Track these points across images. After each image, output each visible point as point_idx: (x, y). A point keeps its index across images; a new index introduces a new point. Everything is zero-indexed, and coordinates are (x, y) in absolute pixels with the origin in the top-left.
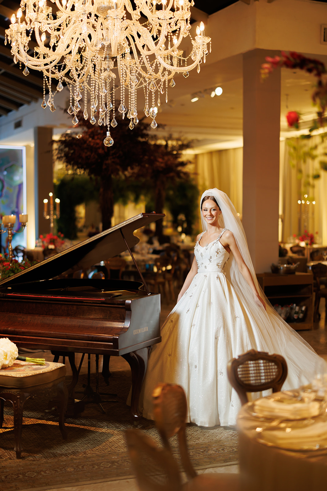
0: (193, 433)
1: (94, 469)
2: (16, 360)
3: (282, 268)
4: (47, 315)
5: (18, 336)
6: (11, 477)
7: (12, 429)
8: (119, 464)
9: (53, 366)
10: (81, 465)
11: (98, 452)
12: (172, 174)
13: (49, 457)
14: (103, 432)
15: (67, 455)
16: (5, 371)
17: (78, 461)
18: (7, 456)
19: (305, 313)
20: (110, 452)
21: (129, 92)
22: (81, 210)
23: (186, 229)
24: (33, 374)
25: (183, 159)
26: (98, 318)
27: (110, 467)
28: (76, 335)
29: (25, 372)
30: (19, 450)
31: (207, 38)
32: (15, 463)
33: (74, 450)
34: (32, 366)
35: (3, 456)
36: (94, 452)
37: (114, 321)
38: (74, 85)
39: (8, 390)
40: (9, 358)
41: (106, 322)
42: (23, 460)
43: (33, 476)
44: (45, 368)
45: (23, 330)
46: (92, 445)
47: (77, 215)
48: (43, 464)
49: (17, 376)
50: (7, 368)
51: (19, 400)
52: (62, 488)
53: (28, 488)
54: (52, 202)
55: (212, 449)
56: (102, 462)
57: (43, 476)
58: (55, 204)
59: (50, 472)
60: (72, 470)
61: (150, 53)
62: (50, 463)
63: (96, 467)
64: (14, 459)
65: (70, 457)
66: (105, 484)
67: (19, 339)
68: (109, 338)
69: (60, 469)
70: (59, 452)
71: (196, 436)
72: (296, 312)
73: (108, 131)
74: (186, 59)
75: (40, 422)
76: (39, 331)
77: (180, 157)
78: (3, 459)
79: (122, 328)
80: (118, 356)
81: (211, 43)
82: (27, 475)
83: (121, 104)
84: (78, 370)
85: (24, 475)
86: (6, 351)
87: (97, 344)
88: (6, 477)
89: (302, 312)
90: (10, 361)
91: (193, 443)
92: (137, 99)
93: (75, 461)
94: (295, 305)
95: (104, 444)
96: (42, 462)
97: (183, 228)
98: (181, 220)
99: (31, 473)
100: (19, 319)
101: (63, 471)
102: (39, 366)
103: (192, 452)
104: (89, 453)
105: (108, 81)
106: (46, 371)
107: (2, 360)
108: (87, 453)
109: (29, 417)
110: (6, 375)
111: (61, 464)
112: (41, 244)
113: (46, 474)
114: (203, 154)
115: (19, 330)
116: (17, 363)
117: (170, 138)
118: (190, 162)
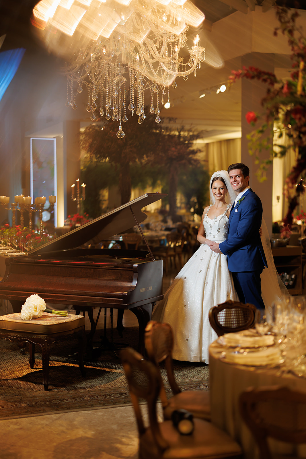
0: (189, 374)
1: (107, 398)
2: (44, 313)
3: (274, 241)
4: (69, 277)
5: (46, 294)
6: (40, 403)
7: (42, 370)
8: (126, 395)
9: (74, 317)
10: (96, 395)
11: (111, 386)
12: (183, 161)
13: (70, 390)
14: (116, 372)
15: (85, 389)
16: (36, 320)
17: (93, 393)
18: (37, 389)
19: (295, 280)
20: (120, 387)
21: (137, 93)
22: (105, 194)
23: (197, 209)
24: (58, 323)
25: (194, 148)
26: (111, 279)
27: (119, 397)
28: (93, 293)
29: (51, 321)
30: (46, 384)
31: (201, 48)
32: (43, 393)
33: (91, 385)
34: (57, 317)
35: (34, 389)
36: (107, 386)
37: (124, 282)
38: (92, 88)
39: (38, 336)
40: (38, 310)
41: (117, 282)
42: (49, 391)
43: (57, 403)
44: (68, 318)
45: (50, 289)
46: (105, 381)
47: (101, 198)
48: (65, 394)
49: (45, 324)
50: (37, 318)
51: (46, 343)
52: (80, 412)
53: (54, 411)
54: (78, 186)
55: (203, 385)
56: (113, 394)
57: (65, 403)
58: (81, 188)
59: (71, 400)
60: (89, 399)
61: (154, 61)
62: (71, 394)
63: (108, 397)
64: (42, 391)
65: (87, 390)
66: (115, 409)
67: (47, 296)
68: (119, 295)
69: (79, 398)
70: (78, 386)
71: (191, 376)
72: (286, 279)
73: (120, 126)
74: (185, 65)
75: (64, 364)
76: (64, 290)
77: (191, 146)
78: (34, 390)
79: (130, 286)
80: (127, 309)
81: (205, 52)
82: (52, 402)
83: (131, 103)
84: (95, 323)
85: (50, 402)
86: (36, 305)
87: (110, 299)
88: (36, 403)
89: (292, 279)
90: (40, 313)
91: (189, 380)
92: (144, 99)
93: (91, 393)
94: (286, 274)
95: (116, 380)
96: (65, 393)
97: (194, 210)
98: (193, 202)
99: (55, 401)
100: (47, 280)
101: (81, 400)
102: (63, 317)
103: (187, 387)
104: (103, 387)
105: (120, 84)
106: (68, 321)
107: (33, 312)
108: (102, 387)
109: (55, 361)
110: (36, 323)
111: (80, 394)
112: (69, 223)
113: (68, 402)
114: (213, 143)
115: (47, 288)
116: (46, 315)
117: (182, 129)
118: (200, 151)
